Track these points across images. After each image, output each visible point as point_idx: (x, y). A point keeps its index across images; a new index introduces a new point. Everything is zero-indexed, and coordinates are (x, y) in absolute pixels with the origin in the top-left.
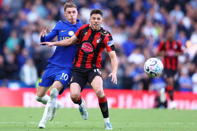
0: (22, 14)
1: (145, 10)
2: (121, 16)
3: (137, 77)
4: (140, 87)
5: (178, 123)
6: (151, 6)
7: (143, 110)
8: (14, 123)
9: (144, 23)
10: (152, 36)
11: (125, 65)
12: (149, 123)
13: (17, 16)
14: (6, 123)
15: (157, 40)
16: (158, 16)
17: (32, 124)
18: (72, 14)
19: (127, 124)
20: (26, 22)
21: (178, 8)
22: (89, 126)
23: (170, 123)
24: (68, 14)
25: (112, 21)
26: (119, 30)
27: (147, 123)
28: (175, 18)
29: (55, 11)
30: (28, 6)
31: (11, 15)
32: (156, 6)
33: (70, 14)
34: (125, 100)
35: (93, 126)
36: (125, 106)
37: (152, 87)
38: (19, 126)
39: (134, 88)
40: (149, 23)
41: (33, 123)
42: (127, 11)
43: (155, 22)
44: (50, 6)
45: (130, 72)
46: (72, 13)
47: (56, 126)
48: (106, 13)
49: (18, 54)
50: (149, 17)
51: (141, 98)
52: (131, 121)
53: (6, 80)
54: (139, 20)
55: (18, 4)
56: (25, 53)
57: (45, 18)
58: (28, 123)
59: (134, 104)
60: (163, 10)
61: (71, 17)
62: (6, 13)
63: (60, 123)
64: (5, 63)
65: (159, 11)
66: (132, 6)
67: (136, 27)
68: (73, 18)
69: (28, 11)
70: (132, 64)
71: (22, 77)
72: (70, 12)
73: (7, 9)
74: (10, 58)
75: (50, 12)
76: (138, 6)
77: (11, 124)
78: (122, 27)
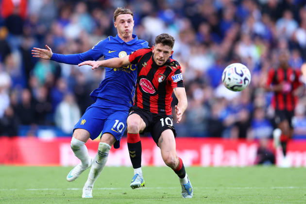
0: (57, 28)
1: (239, 19)
2: (204, 29)
3: (230, 119)
4: (234, 133)
5: (291, 187)
6: (249, 13)
7: (238, 169)
8: (47, 189)
9: (238, 39)
10: (250, 58)
11: (211, 102)
12: (248, 188)
13: (49, 31)
14: (35, 190)
15: (259, 63)
16: (259, 28)
17: (74, 190)
18: (127, 24)
19: (216, 190)
20: (63, 39)
21: (288, 15)
22: (158, 193)
23: (280, 188)
24: (120, 24)
25: (191, 36)
26: (201, 49)
27: (246, 188)
28: (284, 30)
29: (105, 22)
30: (65, 15)
31: (41, 29)
32: (256, 14)
33: (124, 24)
34: (212, 153)
35: (165, 193)
36: (212, 164)
37: (252, 134)
38: (55, 194)
39: (225, 136)
40: (246, 38)
41: (76, 189)
42: (213, 20)
43: (255, 37)
44: (99, 15)
45: (219, 111)
46: (126, 22)
47: (110, 194)
48: (182, 24)
49: (51, 87)
50: (246, 30)
51: (235, 149)
52: (221, 185)
53: (34, 127)
54: (231, 33)
55: (51, 12)
56: (63, 85)
57: (92, 33)
58: (68, 189)
59: (225, 159)
60: (267, 19)
61: (125, 29)
62: (33, 26)
63: (116, 188)
64: (33, 100)
65: (261, 21)
66: (220, 13)
67: (226, 45)
68: (127, 30)
69: (66, 22)
70: (221, 100)
71: (58, 121)
72: (123, 22)
73: (34, 20)
74: (40, 93)
75: (98, 25)
76: (229, 14)
77: (42, 191)
78: (206, 45)
